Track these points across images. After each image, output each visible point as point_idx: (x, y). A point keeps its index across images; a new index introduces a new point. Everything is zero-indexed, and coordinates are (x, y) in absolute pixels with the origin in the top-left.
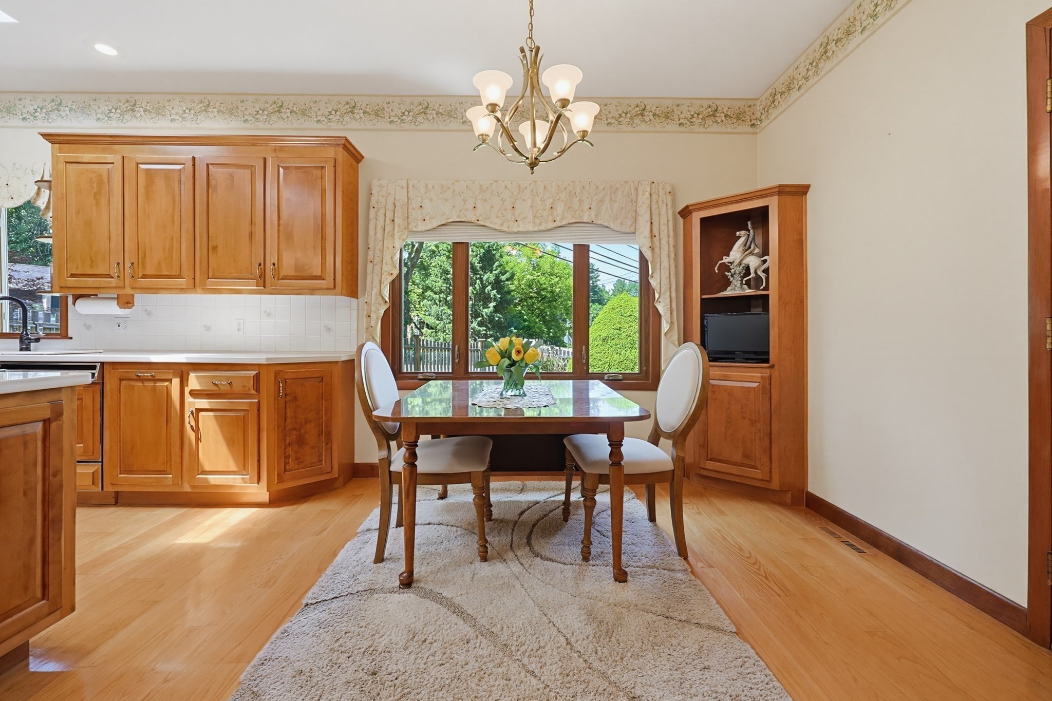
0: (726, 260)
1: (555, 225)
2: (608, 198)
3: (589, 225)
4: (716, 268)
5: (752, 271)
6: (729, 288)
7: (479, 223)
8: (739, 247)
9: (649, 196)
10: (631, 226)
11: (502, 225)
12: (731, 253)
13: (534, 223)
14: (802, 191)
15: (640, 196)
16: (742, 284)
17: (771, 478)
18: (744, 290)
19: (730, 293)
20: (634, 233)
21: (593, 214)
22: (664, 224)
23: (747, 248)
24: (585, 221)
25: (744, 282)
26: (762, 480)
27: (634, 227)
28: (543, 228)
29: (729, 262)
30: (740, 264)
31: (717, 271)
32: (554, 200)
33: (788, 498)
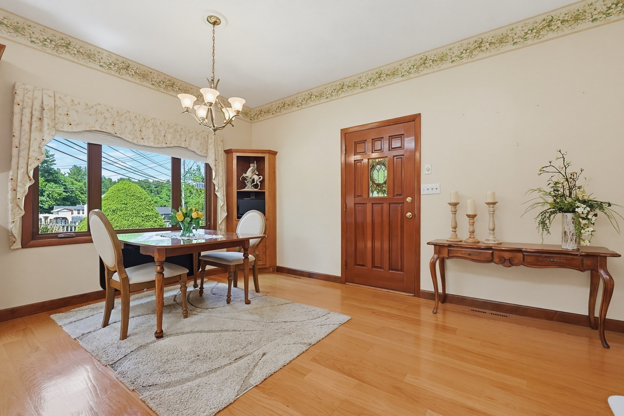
0: (244, 175)
1: (166, 146)
2: (195, 137)
3: (184, 149)
4: (240, 178)
5: (255, 181)
6: (246, 188)
7: (116, 135)
8: (250, 171)
9: (214, 141)
10: (206, 153)
11: (133, 139)
12: (247, 173)
13: (154, 142)
14: (275, 153)
15: (209, 140)
16: (251, 186)
17: (266, 263)
18: (252, 189)
19: (247, 190)
20: (206, 157)
21: (187, 143)
22: (220, 155)
23: (253, 172)
24: (182, 146)
25: (252, 186)
26: (263, 265)
27: (206, 154)
28: (160, 146)
29: (246, 177)
30: (251, 178)
31: (241, 180)
32: (166, 132)
33: (271, 270)
